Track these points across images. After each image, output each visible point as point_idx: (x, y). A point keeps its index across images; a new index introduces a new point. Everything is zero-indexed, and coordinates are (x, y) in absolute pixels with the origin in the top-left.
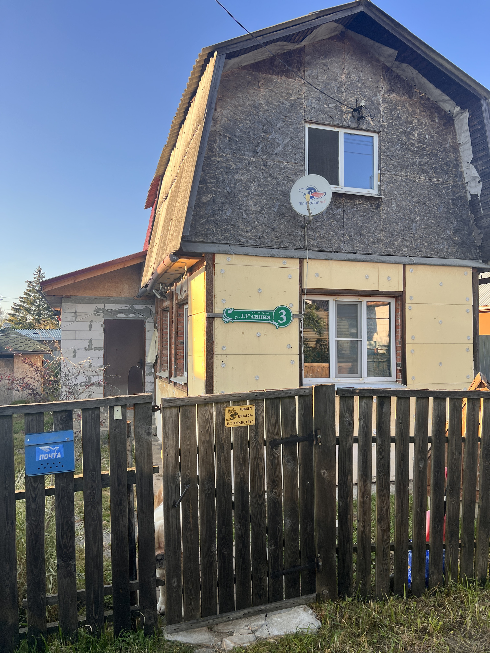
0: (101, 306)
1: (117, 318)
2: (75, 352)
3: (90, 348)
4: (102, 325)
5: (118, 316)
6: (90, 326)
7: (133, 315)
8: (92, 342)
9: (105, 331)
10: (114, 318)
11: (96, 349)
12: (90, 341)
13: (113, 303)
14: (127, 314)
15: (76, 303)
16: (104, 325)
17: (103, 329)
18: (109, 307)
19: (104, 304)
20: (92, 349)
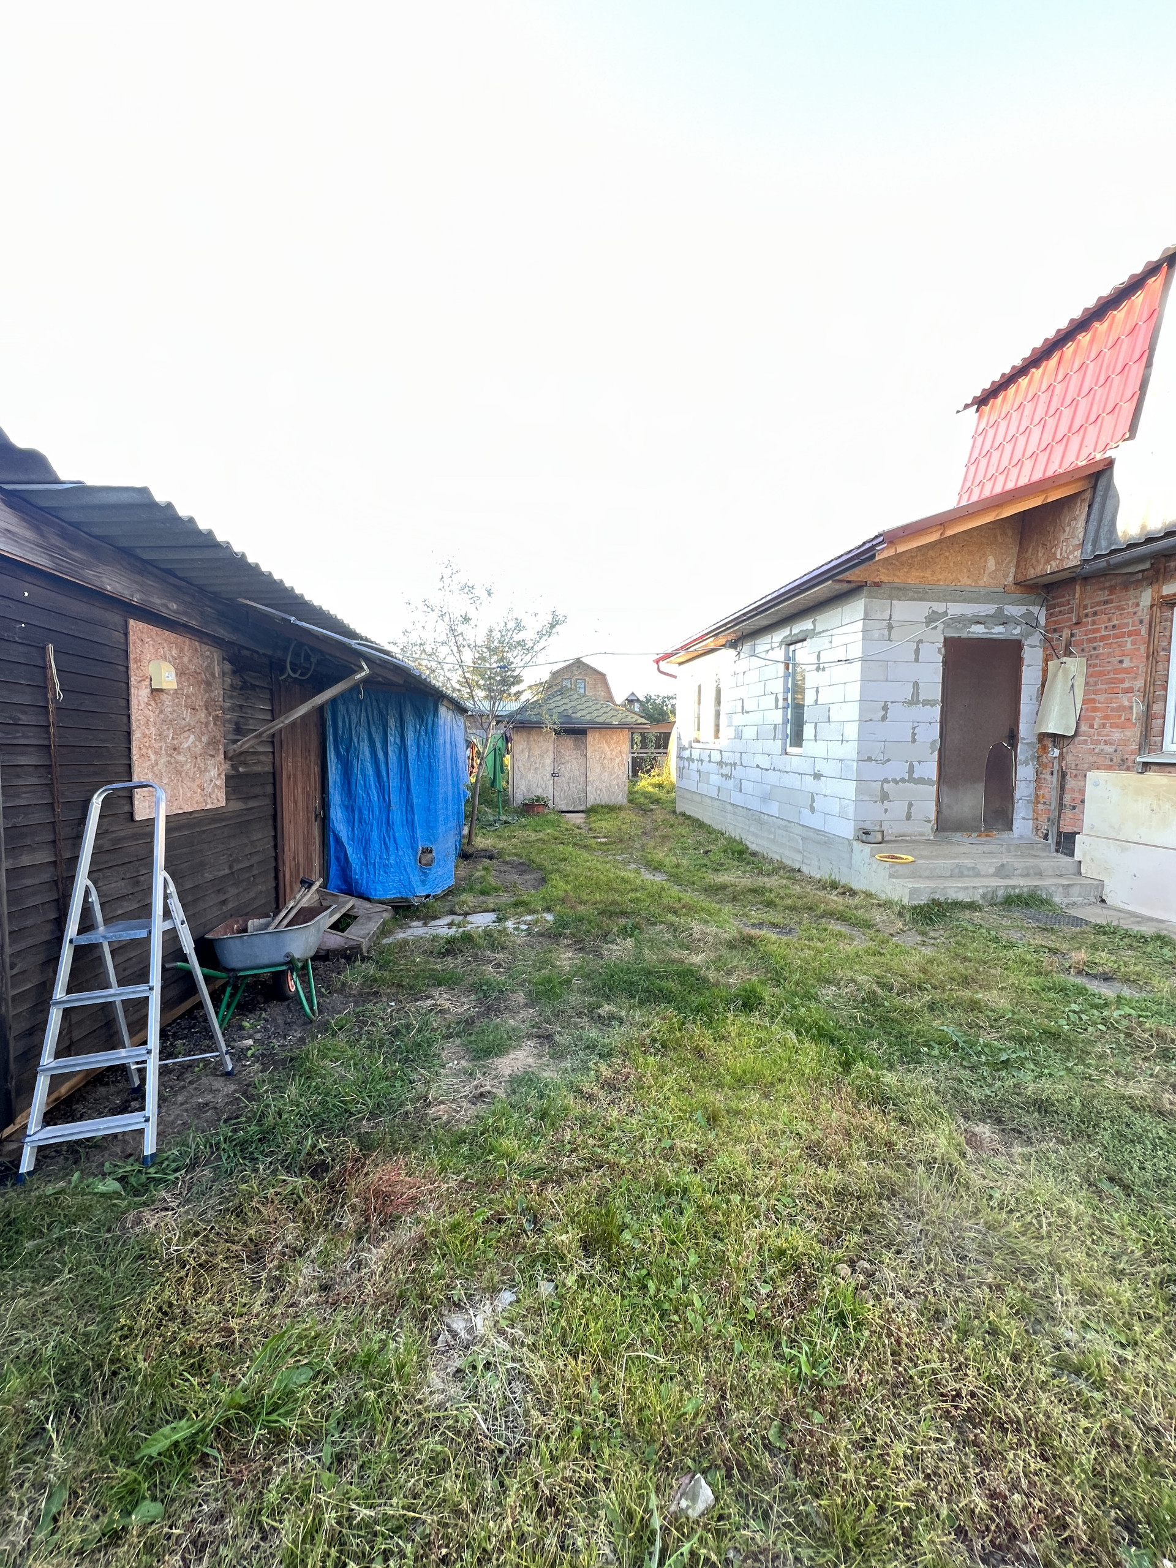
0: (939, 607)
1: (971, 635)
2: (885, 708)
3: (914, 701)
4: (939, 649)
5: (971, 630)
6: (917, 652)
7: (1000, 629)
8: (918, 688)
9: (945, 663)
10: (964, 635)
11: (926, 703)
12: (916, 685)
13: (964, 601)
14: (990, 625)
15: (891, 598)
16: (943, 650)
17: (941, 658)
18: (956, 609)
19: (946, 601)
20: (918, 702)
